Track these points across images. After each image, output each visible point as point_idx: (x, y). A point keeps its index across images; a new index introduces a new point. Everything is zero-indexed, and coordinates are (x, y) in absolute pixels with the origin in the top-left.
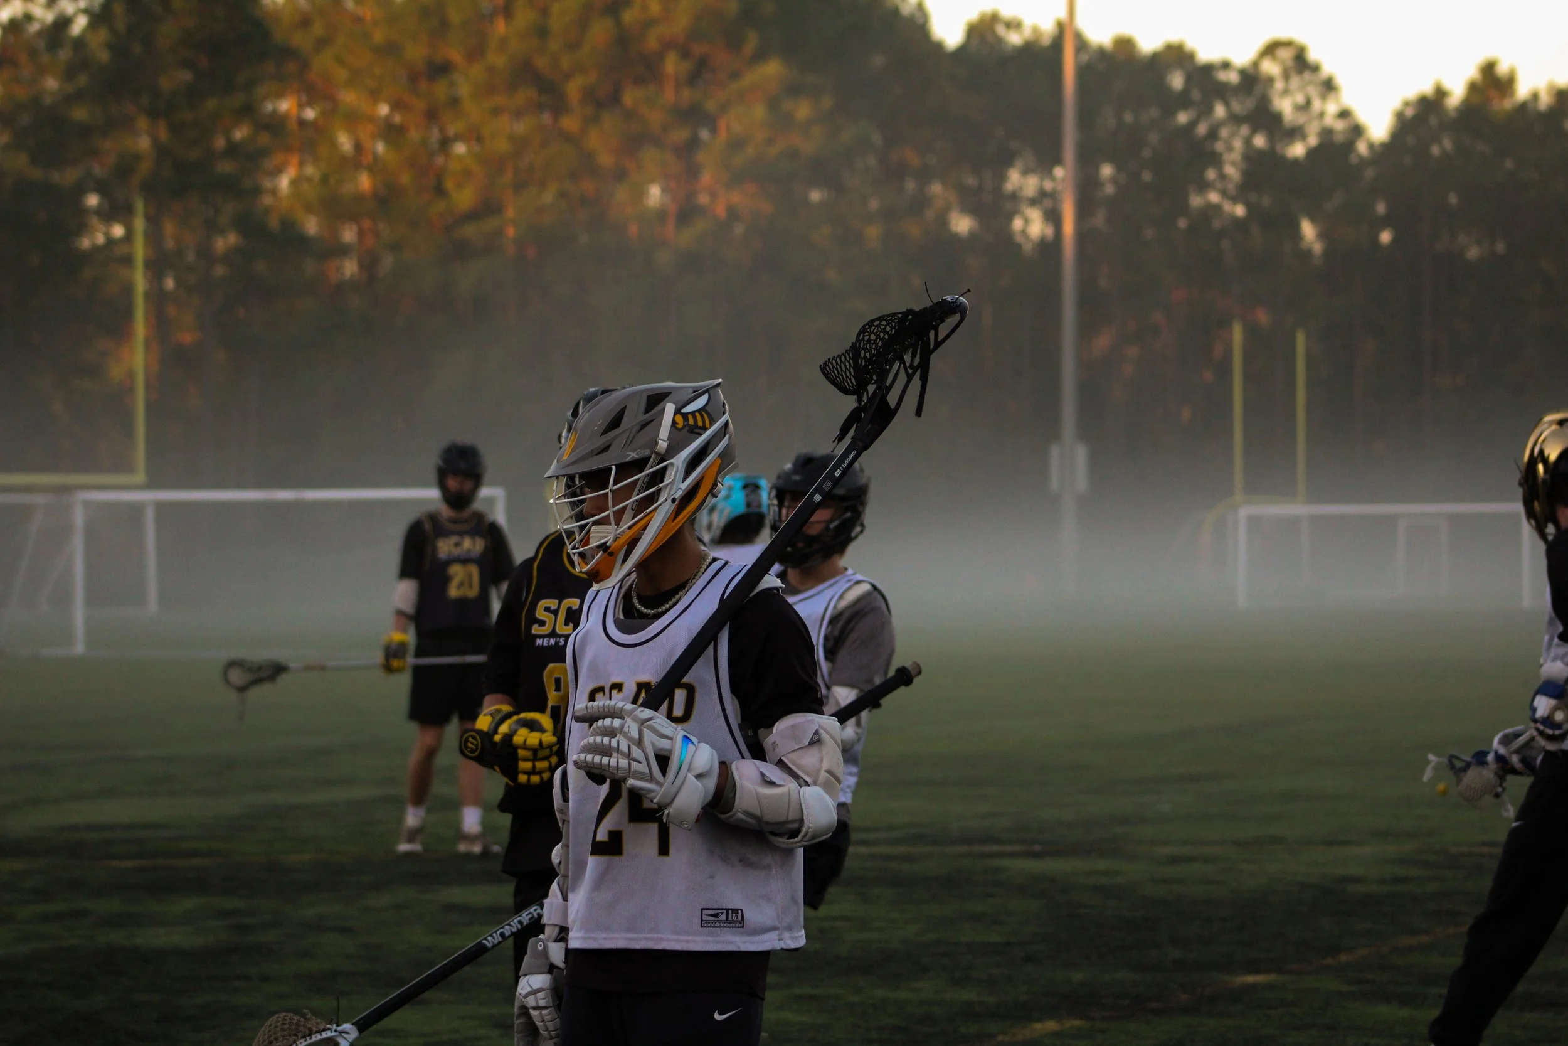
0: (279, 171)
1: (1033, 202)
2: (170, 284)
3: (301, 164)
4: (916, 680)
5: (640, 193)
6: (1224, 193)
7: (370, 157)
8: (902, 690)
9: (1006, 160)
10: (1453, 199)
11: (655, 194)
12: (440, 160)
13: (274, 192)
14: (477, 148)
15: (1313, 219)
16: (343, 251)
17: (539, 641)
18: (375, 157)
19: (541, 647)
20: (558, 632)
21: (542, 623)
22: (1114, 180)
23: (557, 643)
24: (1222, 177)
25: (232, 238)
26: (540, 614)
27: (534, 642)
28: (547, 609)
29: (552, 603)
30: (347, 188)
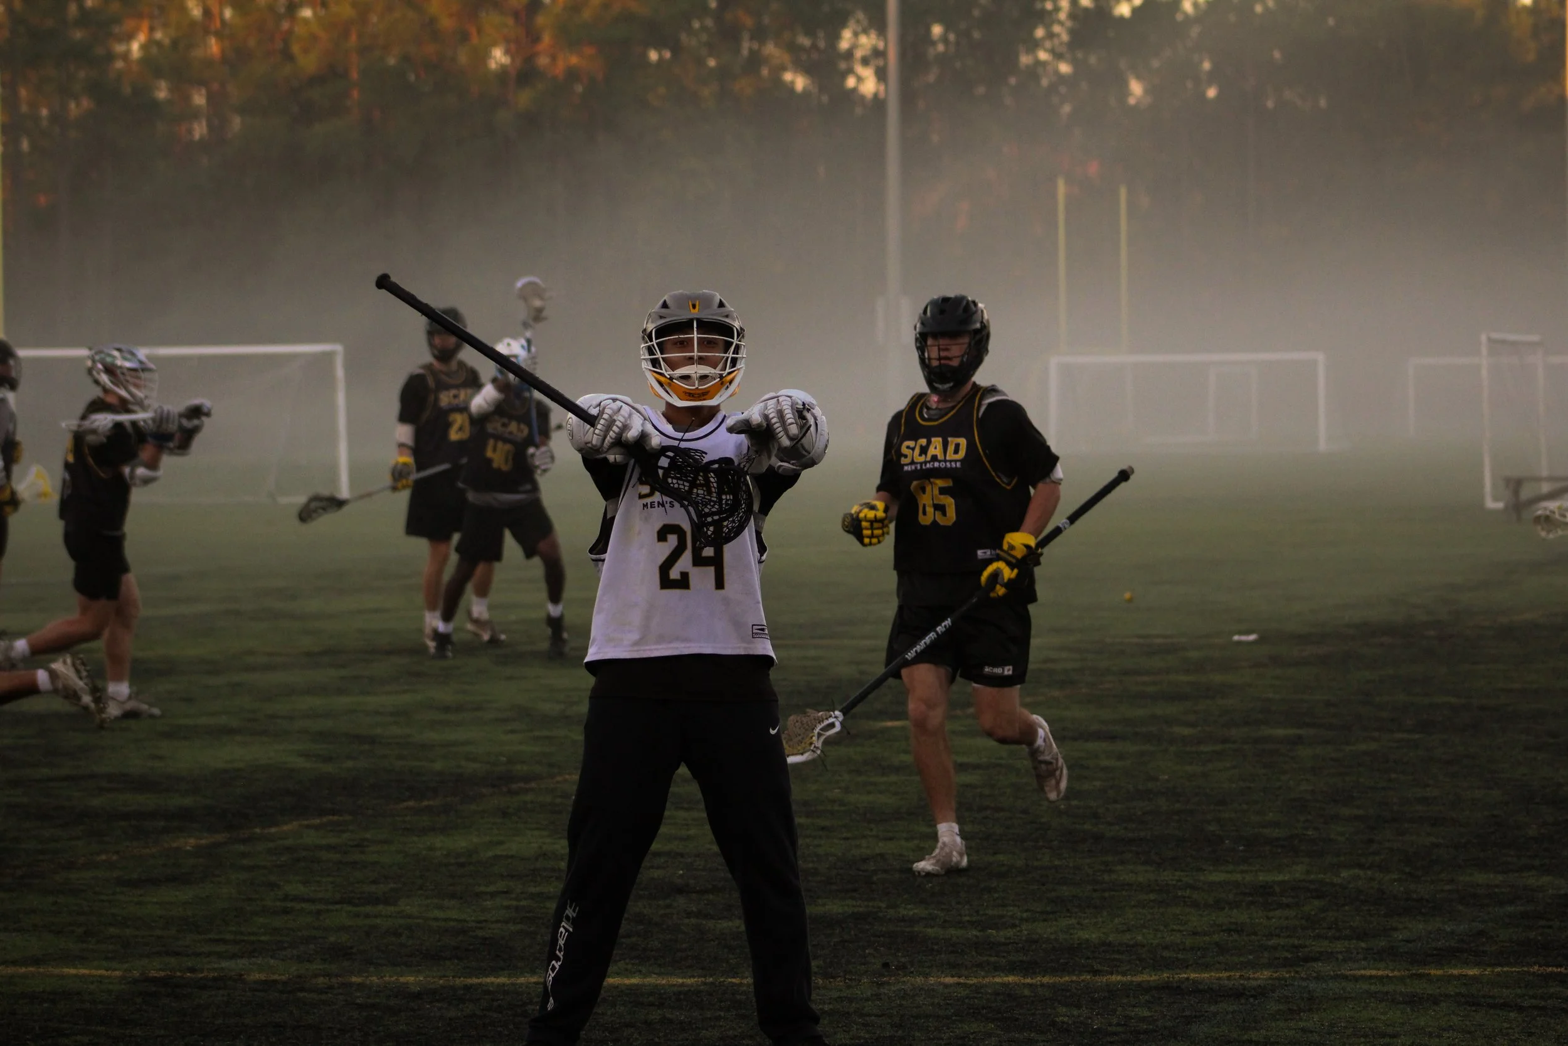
0: (130, 37)
1: (865, 62)
2: (25, 145)
3: (152, 29)
4: (1132, 477)
5: (482, 56)
6: (1052, 51)
7: (218, 24)
8: (1123, 485)
9: (838, 21)
10: (1277, 55)
11: (499, 57)
12: (285, 25)
13: (126, 56)
14: (322, 12)
15: (1139, 78)
16: (195, 115)
17: (906, 468)
18: (223, 22)
19: (907, 472)
20: (915, 460)
21: (906, 456)
22: (944, 39)
23: (916, 468)
24: (1051, 35)
25: (86, 103)
26: (904, 450)
27: (903, 468)
28: (908, 447)
29: (911, 444)
30: (198, 53)
